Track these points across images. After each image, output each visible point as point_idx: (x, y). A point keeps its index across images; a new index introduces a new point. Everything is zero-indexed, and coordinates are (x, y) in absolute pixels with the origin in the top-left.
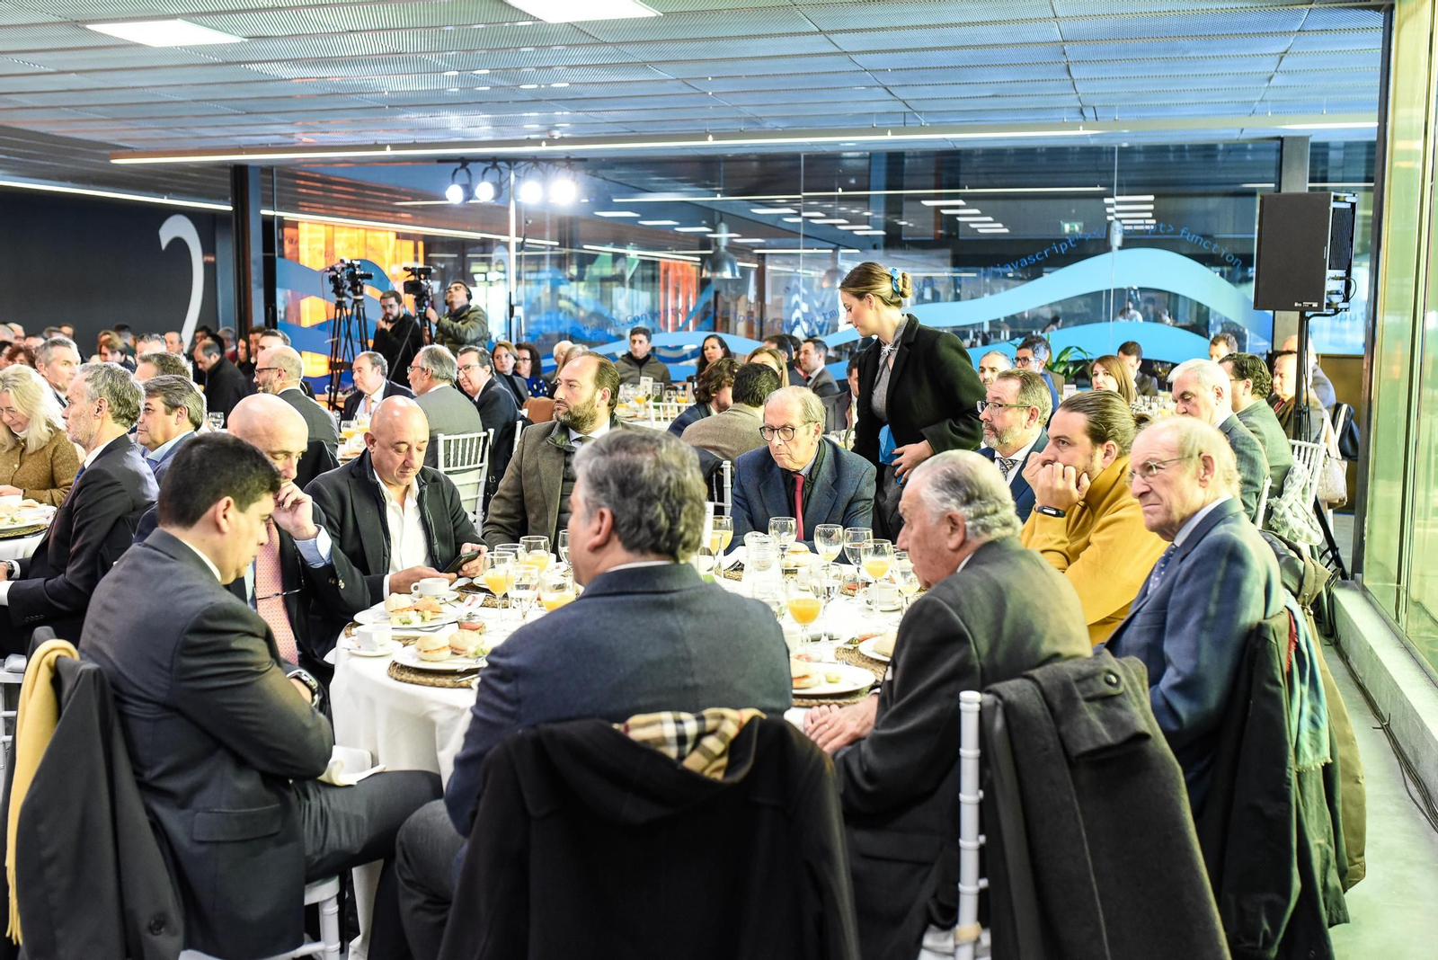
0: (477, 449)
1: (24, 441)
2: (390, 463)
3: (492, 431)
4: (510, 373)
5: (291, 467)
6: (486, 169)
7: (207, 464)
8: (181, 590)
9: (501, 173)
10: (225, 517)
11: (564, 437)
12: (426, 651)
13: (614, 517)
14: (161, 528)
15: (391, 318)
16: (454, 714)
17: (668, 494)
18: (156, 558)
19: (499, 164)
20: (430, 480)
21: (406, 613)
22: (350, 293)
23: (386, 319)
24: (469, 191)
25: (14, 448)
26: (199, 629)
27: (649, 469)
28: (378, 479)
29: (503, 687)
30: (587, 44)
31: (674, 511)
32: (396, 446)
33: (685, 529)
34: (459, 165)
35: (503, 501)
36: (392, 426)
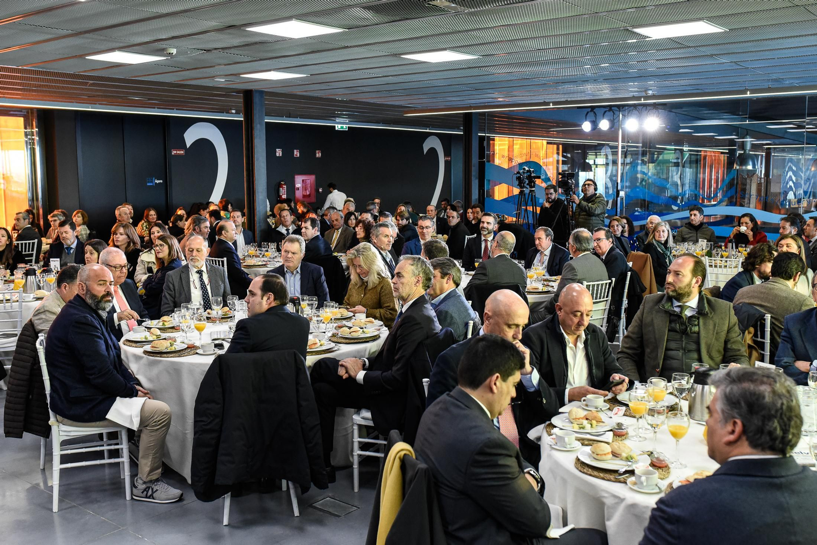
0: (605, 290)
1: (367, 282)
2: (570, 323)
3: (614, 279)
4: (619, 236)
5: (519, 333)
6: (605, 112)
7: (487, 354)
8: (471, 428)
9: (614, 114)
10: (495, 384)
11: (670, 304)
12: (597, 455)
13: (744, 426)
14: (459, 387)
15: (550, 200)
16: (616, 501)
17: (781, 414)
18: (458, 406)
19: (613, 108)
20: (591, 331)
21: (581, 420)
22: (528, 186)
23: (548, 201)
24: (595, 124)
25: (361, 286)
26: (481, 453)
27: (769, 396)
28: (563, 331)
29: (669, 527)
30: (677, 48)
31: (785, 425)
32: (574, 313)
33: (793, 437)
34: (590, 109)
35: (630, 340)
36: (572, 301)
